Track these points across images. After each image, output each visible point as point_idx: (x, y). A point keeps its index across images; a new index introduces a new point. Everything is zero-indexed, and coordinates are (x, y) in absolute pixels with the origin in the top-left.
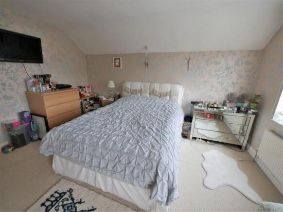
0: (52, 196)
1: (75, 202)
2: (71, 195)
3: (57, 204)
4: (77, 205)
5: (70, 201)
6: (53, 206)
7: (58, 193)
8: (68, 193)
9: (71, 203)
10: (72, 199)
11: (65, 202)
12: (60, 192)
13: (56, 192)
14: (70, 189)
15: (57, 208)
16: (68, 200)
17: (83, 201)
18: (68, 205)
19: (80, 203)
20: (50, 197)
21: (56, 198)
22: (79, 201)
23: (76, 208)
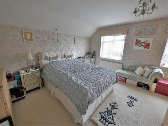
0: (102, 122)
1: (107, 110)
2: (103, 113)
3: (108, 119)
4: (108, 110)
5: (106, 113)
6: (108, 121)
7: (101, 119)
8: (102, 114)
9: (107, 112)
10: (105, 112)
11: (107, 115)
12: (101, 118)
13: (100, 121)
14: (99, 113)
15: (109, 118)
16: (105, 114)
17: (106, 108)
18: (108, 113)
19: (107, 109)
20: (103, 124)
21: (104, 119)
22: (106, 109)
23: (109, 110)
